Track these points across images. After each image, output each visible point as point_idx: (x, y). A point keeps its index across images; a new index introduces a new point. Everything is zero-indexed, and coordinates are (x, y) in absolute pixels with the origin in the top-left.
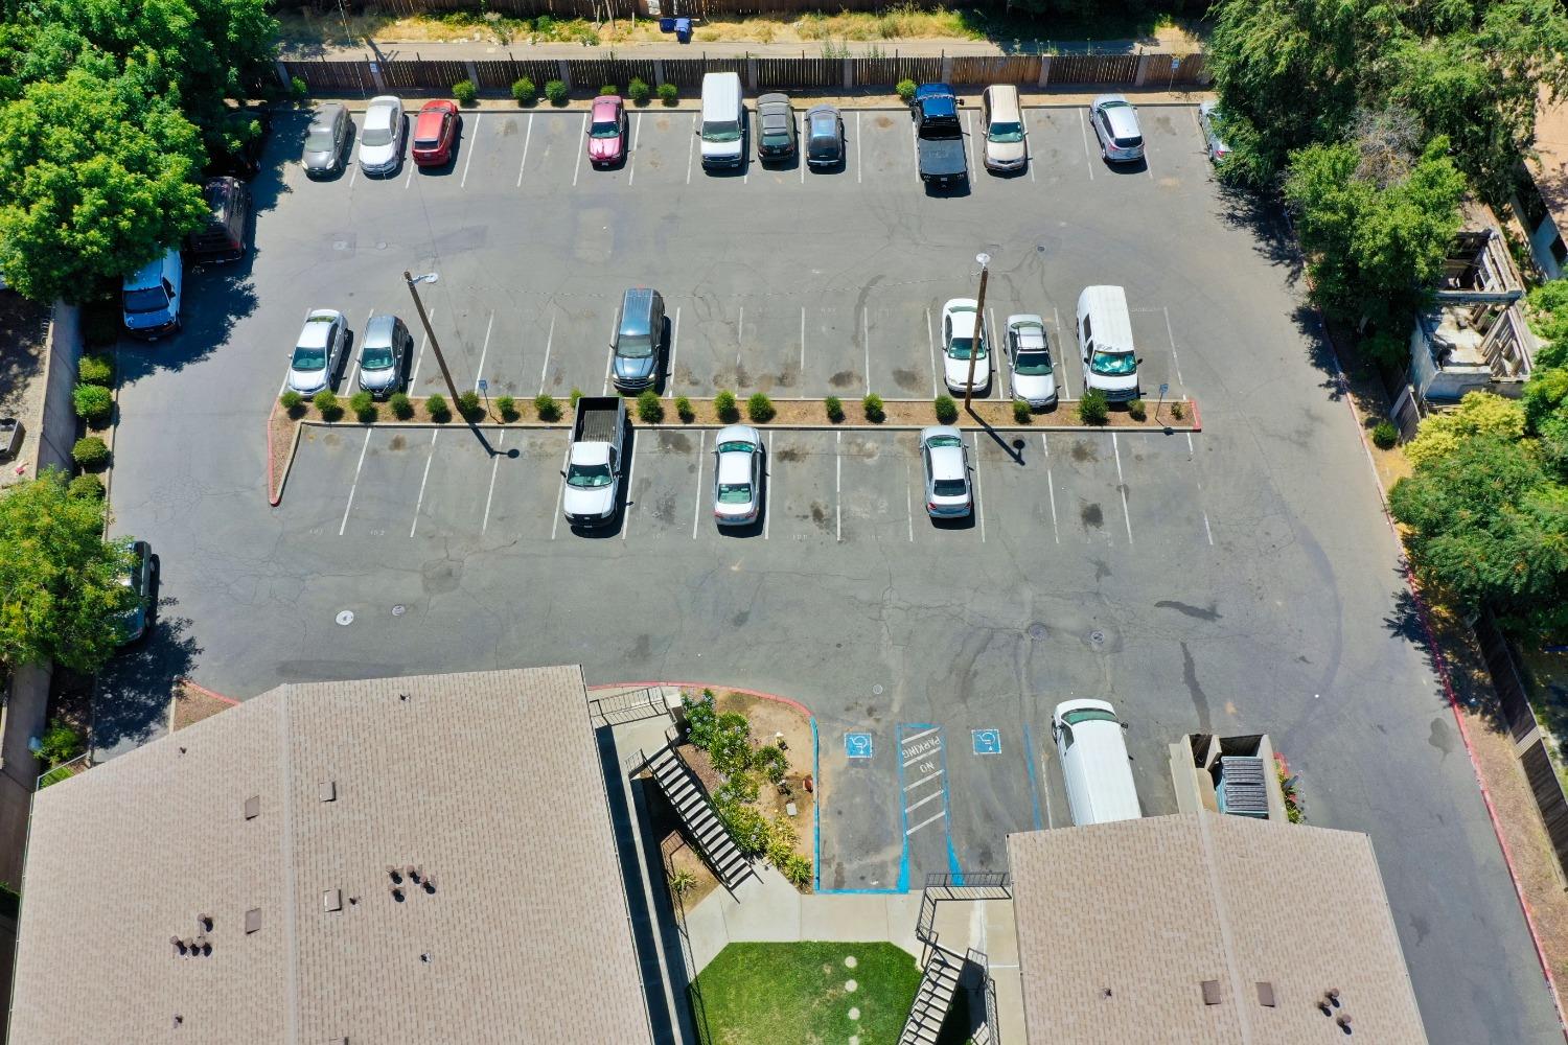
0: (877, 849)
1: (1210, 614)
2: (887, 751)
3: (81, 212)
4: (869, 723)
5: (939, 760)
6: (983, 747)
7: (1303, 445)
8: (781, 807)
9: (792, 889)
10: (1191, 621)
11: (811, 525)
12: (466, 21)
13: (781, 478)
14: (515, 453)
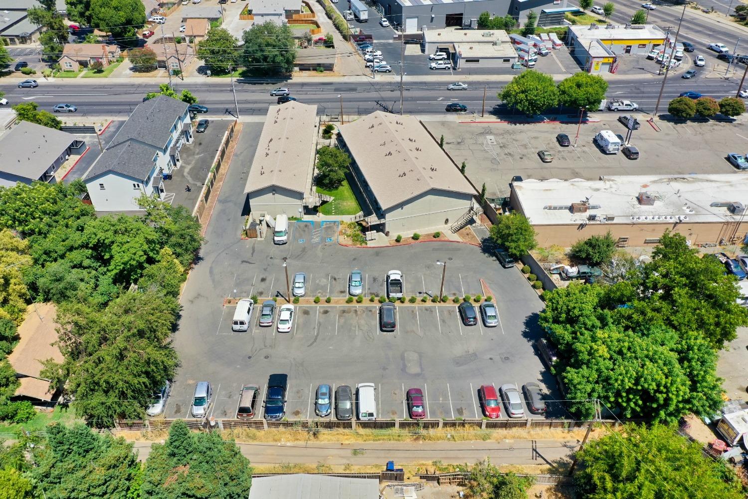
2: (323, 240)
4: (326, 244)
5: (313, 238)
6: (303, 240)
8: (345, 231)
10: (249, 261)
11: (337, 277)
13: (345, 287)
14: (420, 293)
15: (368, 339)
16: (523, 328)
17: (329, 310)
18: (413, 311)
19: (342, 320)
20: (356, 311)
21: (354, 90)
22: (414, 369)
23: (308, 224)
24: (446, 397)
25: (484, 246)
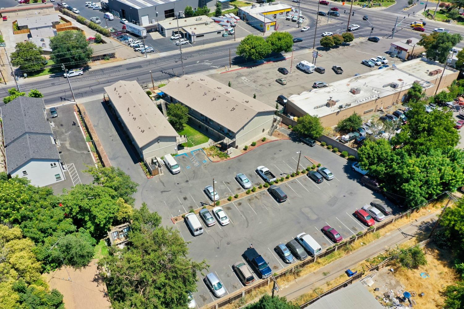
2: (201, 162)
4: (205, 164)
5: (194, 164)
6: (189, 167)
8: (210, 153)
11: (229, 182)
13: (238, 186)
14: (281, 175)
15: (276, 210)
16: (346, 175)
17: (240, 202)
18: (286, 186)
19: (253, 205)
20: (256, 197)
21: (140, 67)
22: (314, 217)
23: (184, 156)
24: (341, 224)
25: (292, 138)
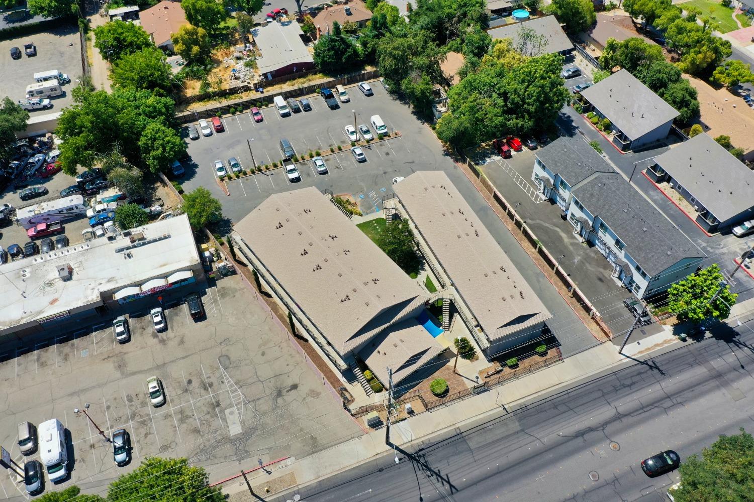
0: (371, 208)
1: (413, 162)
2: (367, 196)
3: (168, 149)
4: (362, 193)
5: (376, 194)
6: (383, 191)
7: (420, 133)
8: (352, 208)
9: (360, 217)
10: (410, 164)
11: (337, 169)
12: (208, 101)
13: (327, 164)
14: (272, 174)
16: (197, 170)
